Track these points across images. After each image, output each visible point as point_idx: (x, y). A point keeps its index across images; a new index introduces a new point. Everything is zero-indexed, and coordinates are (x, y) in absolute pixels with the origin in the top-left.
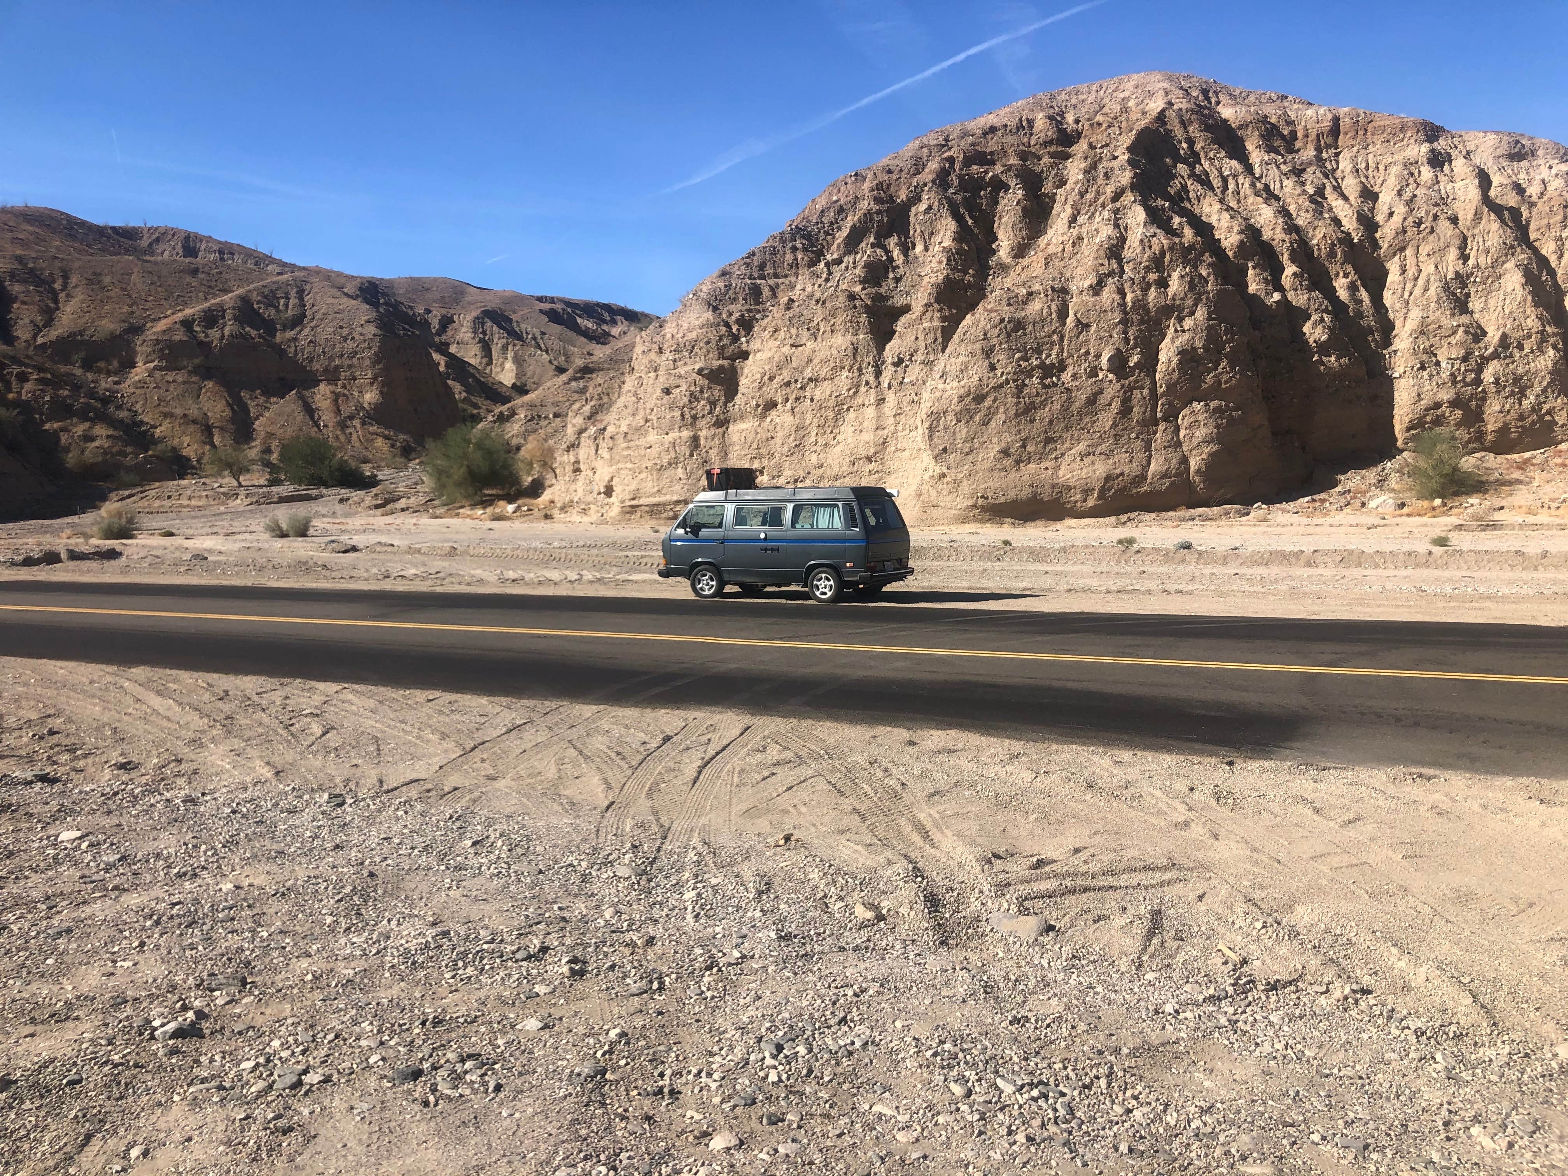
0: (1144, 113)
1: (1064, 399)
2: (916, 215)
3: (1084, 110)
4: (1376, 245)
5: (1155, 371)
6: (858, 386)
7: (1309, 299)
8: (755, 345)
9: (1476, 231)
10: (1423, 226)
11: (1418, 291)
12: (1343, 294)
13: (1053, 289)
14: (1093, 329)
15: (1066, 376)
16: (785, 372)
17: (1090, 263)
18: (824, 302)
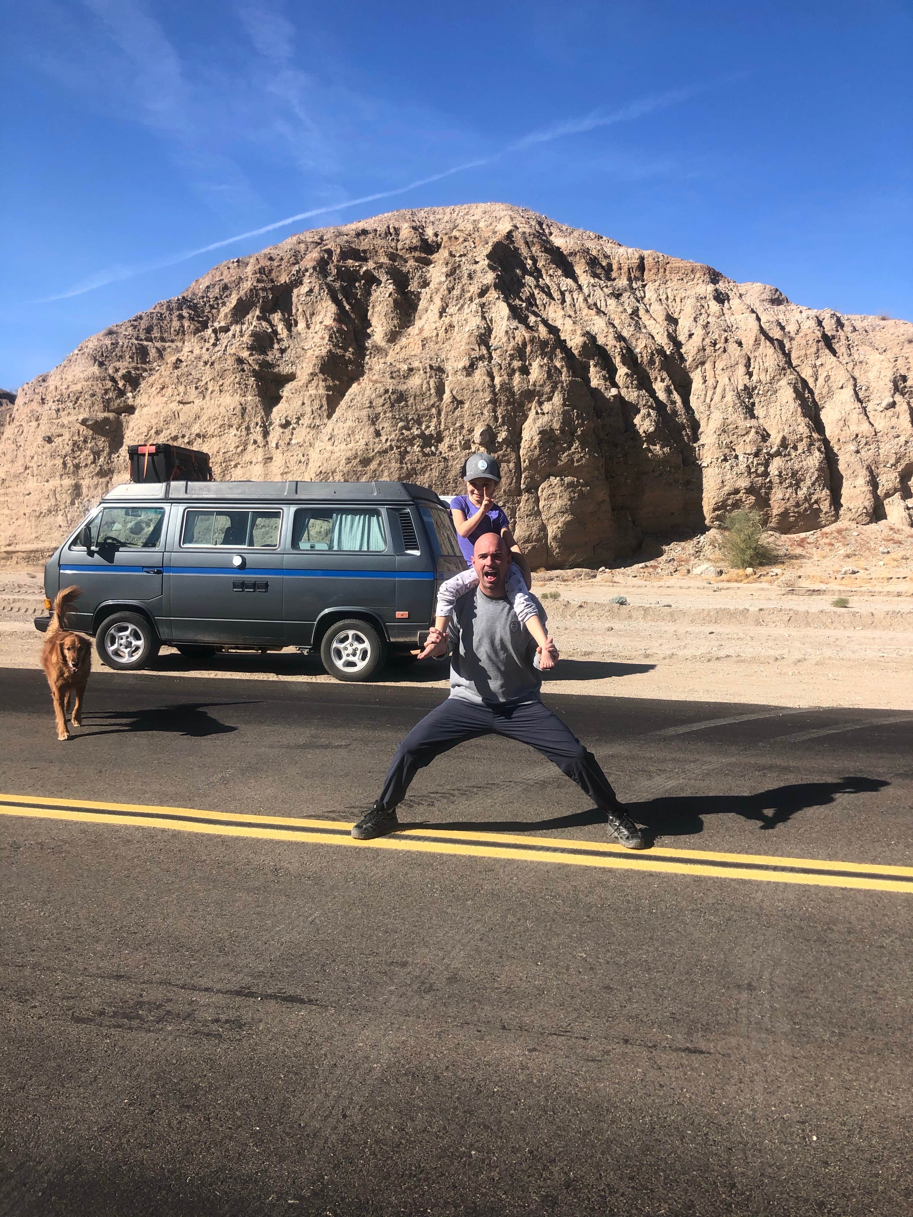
0: (495, 232)
1: (442, 467)
2: (298, 296)
3: (441, 227)
4: (682, 359)
5: (519, 448)
6: (246, 444)
7: (638, 396)
8: (141, 400)
9: (757, 354)
10: (717, 347)
11: (717, 398)
12: (662, 396)
13: (431, 367)
14: (466, 406)
15: (443, 447)
16: (172, 427)
17: (463, 347)
18: (212, 364)
